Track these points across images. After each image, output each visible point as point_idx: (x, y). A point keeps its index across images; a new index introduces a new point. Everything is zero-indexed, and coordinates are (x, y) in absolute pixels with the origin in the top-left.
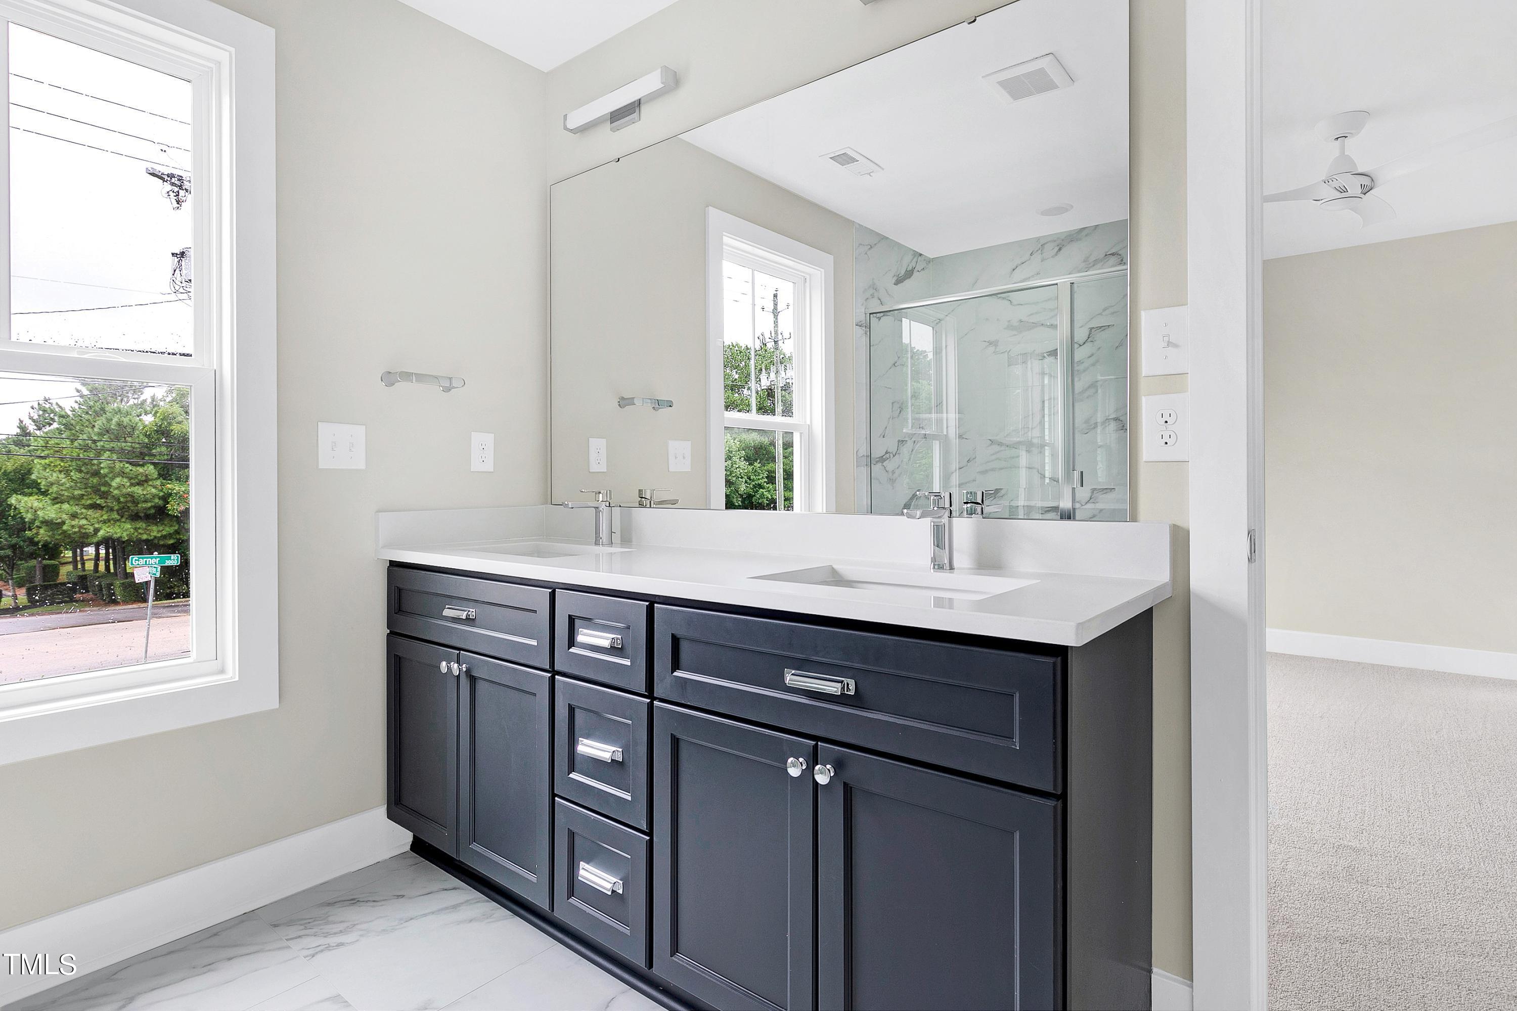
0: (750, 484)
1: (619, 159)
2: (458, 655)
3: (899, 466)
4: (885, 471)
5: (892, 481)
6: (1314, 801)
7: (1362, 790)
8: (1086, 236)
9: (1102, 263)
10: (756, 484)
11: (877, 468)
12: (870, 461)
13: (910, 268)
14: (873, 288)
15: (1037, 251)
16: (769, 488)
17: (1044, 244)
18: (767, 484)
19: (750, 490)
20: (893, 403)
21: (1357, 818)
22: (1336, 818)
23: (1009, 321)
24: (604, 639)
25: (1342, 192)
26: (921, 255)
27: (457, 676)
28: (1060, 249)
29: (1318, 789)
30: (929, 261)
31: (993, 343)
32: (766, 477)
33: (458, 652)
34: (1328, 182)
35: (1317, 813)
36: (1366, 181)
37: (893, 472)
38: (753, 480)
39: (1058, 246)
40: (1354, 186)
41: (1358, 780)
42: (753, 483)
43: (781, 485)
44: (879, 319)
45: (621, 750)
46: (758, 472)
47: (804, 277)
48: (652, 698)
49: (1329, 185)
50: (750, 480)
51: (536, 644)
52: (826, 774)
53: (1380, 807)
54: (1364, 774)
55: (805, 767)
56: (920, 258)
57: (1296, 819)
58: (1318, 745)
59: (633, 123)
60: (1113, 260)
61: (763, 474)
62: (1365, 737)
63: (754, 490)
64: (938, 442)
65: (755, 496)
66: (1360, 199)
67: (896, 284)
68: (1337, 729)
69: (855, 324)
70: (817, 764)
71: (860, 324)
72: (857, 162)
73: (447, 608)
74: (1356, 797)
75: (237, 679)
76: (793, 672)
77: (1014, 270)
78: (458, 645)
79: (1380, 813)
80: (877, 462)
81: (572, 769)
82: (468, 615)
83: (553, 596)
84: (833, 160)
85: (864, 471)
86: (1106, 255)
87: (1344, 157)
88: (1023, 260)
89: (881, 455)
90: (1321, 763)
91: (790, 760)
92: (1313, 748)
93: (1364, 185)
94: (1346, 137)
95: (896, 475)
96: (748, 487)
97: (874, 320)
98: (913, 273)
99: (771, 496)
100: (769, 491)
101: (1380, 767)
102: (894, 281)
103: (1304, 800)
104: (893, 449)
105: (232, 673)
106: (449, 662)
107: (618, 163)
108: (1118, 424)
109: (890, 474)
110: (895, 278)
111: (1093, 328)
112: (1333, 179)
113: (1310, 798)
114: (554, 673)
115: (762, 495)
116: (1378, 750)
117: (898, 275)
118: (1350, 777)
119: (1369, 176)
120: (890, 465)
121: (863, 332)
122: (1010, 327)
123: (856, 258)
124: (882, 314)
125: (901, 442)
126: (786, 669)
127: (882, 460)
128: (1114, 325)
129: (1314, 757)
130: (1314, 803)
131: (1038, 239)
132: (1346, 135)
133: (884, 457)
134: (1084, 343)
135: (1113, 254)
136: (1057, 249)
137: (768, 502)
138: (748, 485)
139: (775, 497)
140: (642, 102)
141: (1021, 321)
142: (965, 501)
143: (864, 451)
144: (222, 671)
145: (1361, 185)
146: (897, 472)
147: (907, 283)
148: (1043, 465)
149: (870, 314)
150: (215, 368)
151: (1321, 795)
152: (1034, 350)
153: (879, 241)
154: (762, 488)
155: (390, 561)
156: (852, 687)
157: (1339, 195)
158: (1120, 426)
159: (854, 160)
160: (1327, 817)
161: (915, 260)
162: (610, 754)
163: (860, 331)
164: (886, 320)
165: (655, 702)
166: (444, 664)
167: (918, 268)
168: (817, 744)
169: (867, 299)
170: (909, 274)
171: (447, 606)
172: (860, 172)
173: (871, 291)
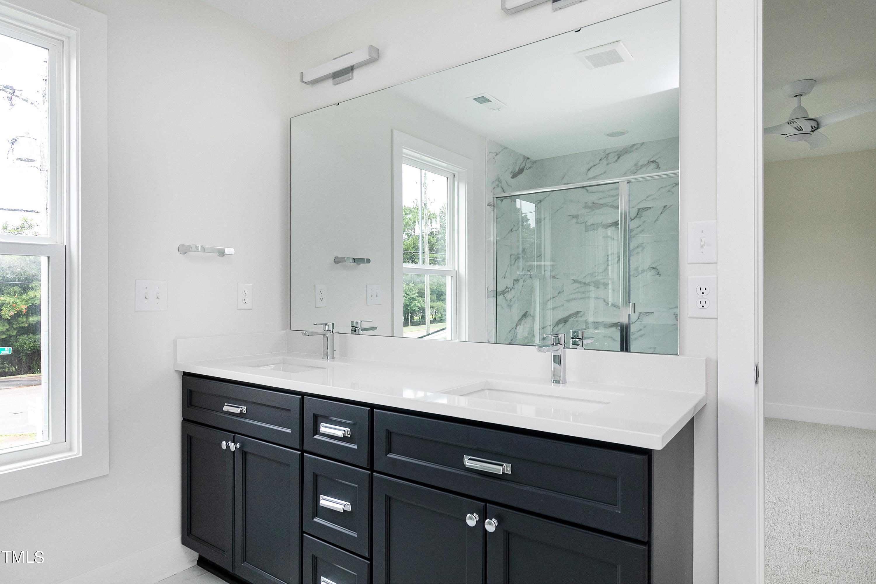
0: (407, 297)
1: (339, 103)
2: (234, 437)
3: (514, 297)
4: (505, 300)
5: (510, 306)
6: (783, 518)
7: (812, 510)
8: (636, 149)
9: (646, 167)
10: (410, 297)
11: (501, 298)
12: (497, 294)
13: (521, 167)
14: (498, 181)
15: (604, 158)
16: (419, 300)
17: (609, 154)
18: (418, 297)
19: (407, 301)
20: (510, 256)
21: (810, 529)
22: (796, 529)
23: (586, 203)
24: (339, 431)
25: (799, 130)
26: (528, 158)
27: (233, 452)
28: (619, 157)
29: (785, 509)
30: (534, 163)
31: (576, 217)
32: (417, 293)
33: (234, 435)
34: (791, 123)
35: (785, 526)
36: (813, 124)
37: (511, 300)
38: (409, 295)
39: (618, 155)
40: (807, 127)
41: (809, 503)
42: (409, 297)
43: (428, 299)
44: (502, 201)
45: (350, 504)
46: (412, 290)
47: (454, 174)
48: (372, 470)
49: (791, 126)
50: (407, 295)
51: (290, 432)
52: (492, 525)
53: (823, 521)
54: (812, 498)
55: (478, 519)
56: (528, 160)
57: (772, 530)
58: (783, 479)
59: (349, 80)
60: (653, 166)
61: (415, 291)
62: (812, 473)
63: (409, 302)
64: (538, 280)
65: (410, 305)
66: (810, 135)
67: (513, 178)
68: (794, 468)
69: (486, 205)
70: (486, 519)
71: (490, 204)
72: (491, 102)
73: (226, 405)
74: (808, 514)
75: (81, 455)
76: (470, 457)
77: (589, 170)
78: (234, 430)
79: (823, 525)
80: (501, 294)
81: (315, 515)
82: (241, 411)
83: (302, 401)
84: (475, 100)
85: (492, 300)
86: (648, 162)
87: (800, 108)
88: (595, 164)
89: (503, 290)
90: (785, 492)
91: (469, 515)
92: (780, 481)
93: (813, 126)
94: (801, 95)
95: (513, 301)
96: (405, 299)
97: (499, 202)
98: (523, 170)
99: (421, 305)
100: (419, 302)
101: (822, 493)
102: (511, 176)
103: (776, 517)
104: (510, 285)
105: (77, 452)
106: (227, 442)
107: (338, 106)
108: (655, 271)
109: (509, 302)
110: (512, 174)
111: (641, 208)
112: (794, 122)
113: (780, 515)
114: (303, 451)
115: (415, 305)
116: (820, 482)
117: (514, 172)
118: (804, 501)
119: (817, 121)
120: (508, 296)
121: (492, 210)
122: (586, 207)
123: (487, 162)
124: (504, 198)
125: (516, 281)
126: (464, 455)
127: (503, 293)
128: (653, 207)
129: (781, 488)
130: (783, 519)
131: (605, 151)
132: (802, 94)
133: (505, 291)
134: (635, 218)
135: (653, 162)
136: (617, 157)
137: (419, 309)
138: (406, 298)
139: (423, 306)
140: (354, 67)
141: (594, 203)
142: (571, 337)
143: (492, 287)
144: (70, 449)
145: (811, 126)
146: (513, 300)
147: (520, 177)
148: (608, 297)
149: (496, 198)
150: (65, 244)
151: (786, 513)
152: (602, 222)
153: (502, 150)
154: (415, 300)
155: (183, 372)
156: (509, 469)
157: (796, 132)
158: (656, 272)
159: (488, 101)
160: (791, 529)
161: (525, 161)
162: (343, 506)
163: (490, 209)
164: (506, 201)
165: (374, 473)
166: (224, 443)
167: (527, 166)
168: (486, 505)
169: (494, 188)
170: (521, 171)
171: (226, 404)
172: (492, 108)
173: (497, 183)
